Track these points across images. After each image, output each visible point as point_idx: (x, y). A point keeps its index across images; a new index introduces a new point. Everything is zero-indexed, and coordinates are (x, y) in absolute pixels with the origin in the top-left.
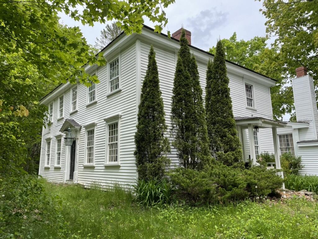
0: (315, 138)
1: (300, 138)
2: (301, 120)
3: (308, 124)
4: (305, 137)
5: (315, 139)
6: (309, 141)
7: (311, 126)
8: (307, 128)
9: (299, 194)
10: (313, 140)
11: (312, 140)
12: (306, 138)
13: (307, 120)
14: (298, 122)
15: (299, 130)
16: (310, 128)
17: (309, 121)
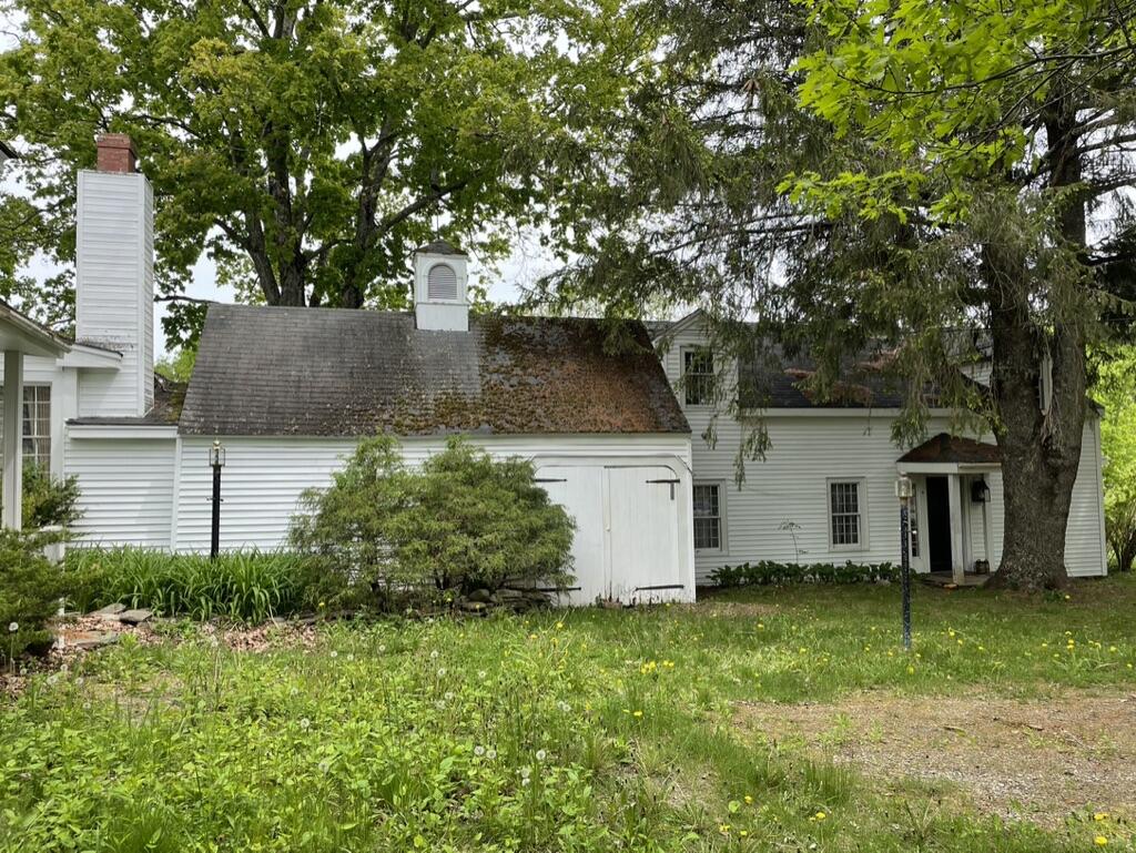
0: (137, 410)
1: (82, 406)
2: (92, 339)
3: (118, 356)
4: (100, 402)
5: (134, 415)
6: (112, 419)
7: (128, 363)
8: (113, 371)
9: (99, 622)
10: (127, 418)
11: (123, 415)
12: (102, 406)
13: (118, 341)
14: (80, 344)
15: (83, 373)
16: (122, 371)
17: (124, 344)
